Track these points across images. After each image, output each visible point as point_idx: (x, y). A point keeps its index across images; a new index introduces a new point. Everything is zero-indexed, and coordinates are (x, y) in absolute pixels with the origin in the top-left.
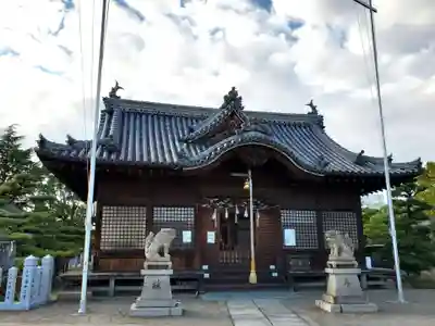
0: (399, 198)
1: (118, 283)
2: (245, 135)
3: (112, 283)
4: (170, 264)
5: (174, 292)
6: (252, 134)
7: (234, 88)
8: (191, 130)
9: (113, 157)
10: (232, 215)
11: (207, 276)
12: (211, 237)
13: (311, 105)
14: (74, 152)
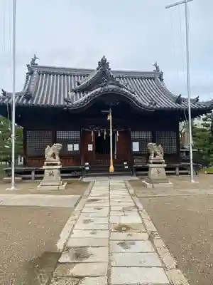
0: (207, 122)
1: (36, 173)
2: (106, 87)
3: (33, 173)
4: (59, 163)
5: (62, 177)
6: (111, 86)
7: (104, 57)
8: (79, 84)
9: (29, 102)
10: (102, 134)
11: (87, 168)
12: (90, 147)
13: (156, 65)
14: (6, 100)
